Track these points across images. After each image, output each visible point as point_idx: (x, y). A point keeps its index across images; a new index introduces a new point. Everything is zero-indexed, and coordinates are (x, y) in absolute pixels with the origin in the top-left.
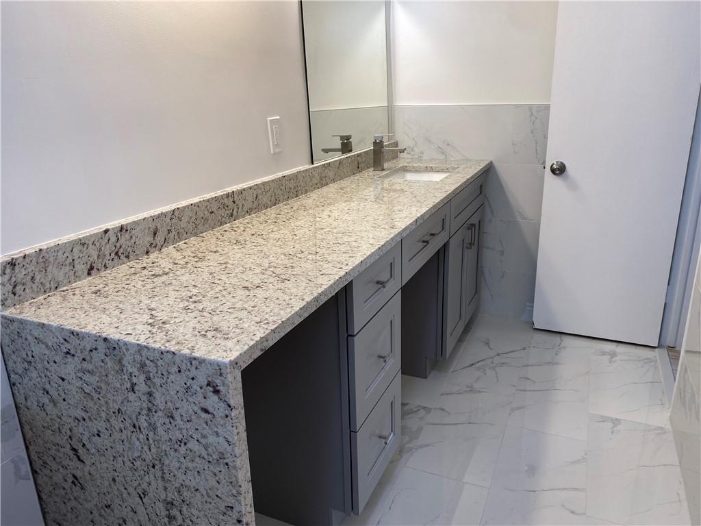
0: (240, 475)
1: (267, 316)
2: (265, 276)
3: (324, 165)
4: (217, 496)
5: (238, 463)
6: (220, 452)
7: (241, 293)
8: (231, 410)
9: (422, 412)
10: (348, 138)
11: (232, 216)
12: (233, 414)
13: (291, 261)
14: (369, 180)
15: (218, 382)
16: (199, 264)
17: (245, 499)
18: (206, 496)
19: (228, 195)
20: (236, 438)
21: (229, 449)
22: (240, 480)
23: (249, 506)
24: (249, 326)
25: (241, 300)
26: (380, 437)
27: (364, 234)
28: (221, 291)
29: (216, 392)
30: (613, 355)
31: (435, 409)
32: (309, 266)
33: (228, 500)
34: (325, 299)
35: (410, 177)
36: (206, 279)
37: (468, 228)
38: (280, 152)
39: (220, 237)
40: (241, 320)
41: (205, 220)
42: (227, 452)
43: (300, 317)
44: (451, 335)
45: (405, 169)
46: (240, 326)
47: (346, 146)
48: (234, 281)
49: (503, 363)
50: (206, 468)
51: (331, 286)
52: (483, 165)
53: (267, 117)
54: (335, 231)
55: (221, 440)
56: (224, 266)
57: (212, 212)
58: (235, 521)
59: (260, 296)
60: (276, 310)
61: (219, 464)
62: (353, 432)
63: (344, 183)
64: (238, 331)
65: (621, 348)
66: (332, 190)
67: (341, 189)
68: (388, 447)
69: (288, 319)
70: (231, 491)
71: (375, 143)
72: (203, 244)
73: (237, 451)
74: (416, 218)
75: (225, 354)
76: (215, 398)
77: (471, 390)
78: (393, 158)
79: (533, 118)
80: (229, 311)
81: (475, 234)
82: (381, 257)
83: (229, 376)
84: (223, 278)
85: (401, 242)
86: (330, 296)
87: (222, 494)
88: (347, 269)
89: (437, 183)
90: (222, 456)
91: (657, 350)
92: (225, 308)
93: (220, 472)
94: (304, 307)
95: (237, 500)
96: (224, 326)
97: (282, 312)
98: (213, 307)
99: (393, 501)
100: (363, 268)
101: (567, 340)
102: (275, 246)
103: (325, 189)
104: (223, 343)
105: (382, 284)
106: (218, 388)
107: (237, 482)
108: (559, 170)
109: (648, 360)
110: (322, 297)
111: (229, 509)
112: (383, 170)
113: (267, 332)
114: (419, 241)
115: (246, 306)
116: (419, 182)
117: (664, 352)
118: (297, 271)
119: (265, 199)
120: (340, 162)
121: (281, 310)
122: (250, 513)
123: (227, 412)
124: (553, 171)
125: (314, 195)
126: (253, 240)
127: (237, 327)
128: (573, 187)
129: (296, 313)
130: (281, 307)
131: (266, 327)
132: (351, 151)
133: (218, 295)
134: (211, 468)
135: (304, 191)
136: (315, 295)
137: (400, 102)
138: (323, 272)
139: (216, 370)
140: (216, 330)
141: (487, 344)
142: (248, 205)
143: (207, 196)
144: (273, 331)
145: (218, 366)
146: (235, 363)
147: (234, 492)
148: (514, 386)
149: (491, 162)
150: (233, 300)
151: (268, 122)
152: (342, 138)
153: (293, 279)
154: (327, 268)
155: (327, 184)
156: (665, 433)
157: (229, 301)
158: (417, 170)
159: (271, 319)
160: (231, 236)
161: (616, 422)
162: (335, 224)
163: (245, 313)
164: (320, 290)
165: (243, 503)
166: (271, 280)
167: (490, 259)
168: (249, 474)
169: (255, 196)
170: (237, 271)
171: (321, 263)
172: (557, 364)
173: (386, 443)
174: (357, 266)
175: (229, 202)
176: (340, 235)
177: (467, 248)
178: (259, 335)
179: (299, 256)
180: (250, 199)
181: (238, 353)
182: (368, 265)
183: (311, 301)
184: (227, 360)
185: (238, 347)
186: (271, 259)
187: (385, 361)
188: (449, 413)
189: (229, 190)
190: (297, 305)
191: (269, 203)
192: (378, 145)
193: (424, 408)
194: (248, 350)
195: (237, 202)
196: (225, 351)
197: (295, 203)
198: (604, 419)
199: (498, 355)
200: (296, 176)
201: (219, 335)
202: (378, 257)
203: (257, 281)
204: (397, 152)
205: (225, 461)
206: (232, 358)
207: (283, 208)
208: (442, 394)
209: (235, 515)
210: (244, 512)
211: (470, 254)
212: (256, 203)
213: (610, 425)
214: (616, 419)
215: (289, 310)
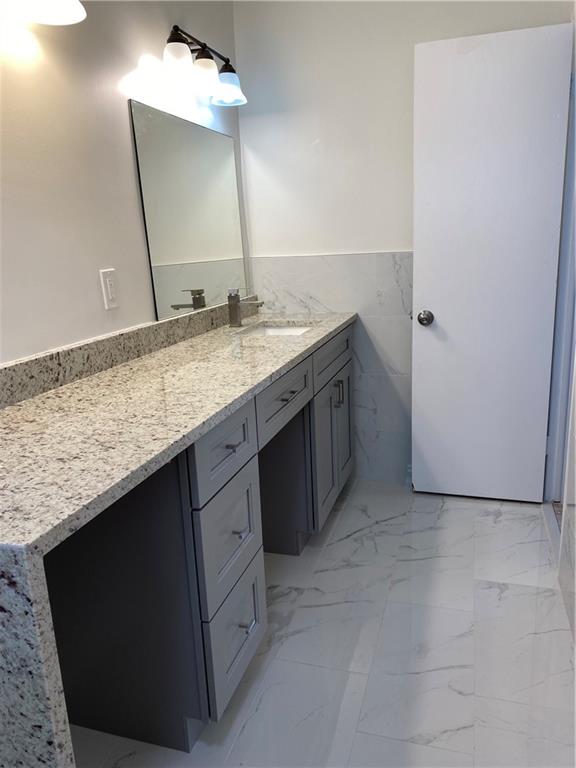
0: (47, 685)
1: (80, 491)
2: (86, 445)
3: (170, 322)
4: (22, 714)
5: (44, 670)
6: (21, 659)
7: (55, 466)
8: (31, 605)
9: (294, 593)
10: (200, 292)
11: (57, 380)
12: (34, 610)
13: (121, 427)
14: (224, 337)
15: (13, 571)
16: (10, 436)
17: (56, 714)
18: (8, 717)
19: (51, 357)
20: (39, 639)
21: (32, 653)
22: (48, 692)
23: (62, 723)
24: (57, 503)
25: (53, 474)
26: (240, 626)
27: (210, 393)
28: (30, 464)
29: (12, 584)
30: (498, 514)
31: (308, 589)
32: (141, 431)
33: (35, 718)
34: (155, 468)
35: (271, 332)
36: (15, 452)
37: (335, 385)
38: (116, 308)
39: (41, 405)
40: (48, 496)
41: (24, 386)
42: (30, 658)
43: (123, 489)
44: (323, 504)
45: (265, 325)
46: (47, 503)
47: (198, 300)
48: (48, 452)
49: (383, 532)
50: (6, 681)
51: (164, 452)
52: (347, 318)
53: (99, 269)
54: (177, 391)
55: (22, 643)
56: (38, 437)
57: (32, 377)
58: (45, 743)
59: (75, 468)
60: (92, 483)
61: (21, 673)
62: (204, 623)
63: (196, 340)
64: (42, 509)
65: (506, 507)
66: (182, 348)
67: (191, 346)
68: (250, 638)
69: (106, 493)
70: (37, 706)
71: (230, 297)
72: (19, 414)
73: (42, 656)
74: (270, 373)
75: (21, 537)
76: (11, 592)
77: (348, 564)
78: (252, 314)
79: (397, 267)
80: (36, 487)
81: (344, 391)
82: (228, 418)
83: (26, 562)
84: (36, 450)
85: (254, 400)
86: (163, 464)
87: (28, 710)
88: (185, 432)
89: (298, 337)
90: (24, 663)
91: (542, 506)
92: (31, 484)
93: (23, 683)
94: (127, 477)
95: (46, 717)
96: (26, 505)
97: (100, 485)
98: (17, 483)
99: (260, 700)
100: (206, 429)
101: (450, 502)
102: (105, 412)
103: (173, 348)
104: (20, 523)
105: (231, 448)
106: (14, 579)
107: (44, 694)
108: (427, 320)
109: (534, 518)
110: (152, 465)
111: (36, 729)
112: (241, 326)
113: (78, 508)
114: (277, 399)
115: (58, 480)
116: (278, 337)
117: (549, 508)
118: (125, 437)
119: (98, 361)
120: (190, 318)
121: (99, 482)
122: (64, 731)
123: (26, 608)
124: (421, 321)
125: (160, 354)
126: (78, 406)
127: (42, 504)
128: (443, 336)
129: (117, 484)
130: (100, 479)
131: (77, 502)
132: (204, 306)
133: (26, 470)
134: (12, 680)
135: (147, 350)
136: (143, 462)
137: (257, 253)
138: (157, 436)
139: (10, 557)
140: (16, 510)
141: (364, 511)
142: (77, 368)
143: (25, 359)
144: (86, 507)
145: (13, 552)
146: (33, 548)
147: (42, 707)
148: (394, 556)
149: (357, 315)
150: (43, 474)
151: (101, 275)
152: (193, 292)
153: (119, 446)
154: (161, 432)
155: (176, 342)
156: (554, 594)
157: (38, 476)
158: (278, 326)
159: (84, 494)
160: (55, 403)
161: (503, 587)
162: (178, 384)
163: (55, 488)
164: (150, 457)
165: (52, 720)
166: (93, 449)
167: (363, 418)
168: (60, 683)
169: (86, 358)
170: (54, 441)
171: (156, 427)
172: (439, 528)
173: (247, 633)
174: (197, 428)
175: (53, 365)
176: (182, 396)
177: (336, 406)
178: (68, 512)
179: (131, 420)
180: (79, 360)
181: (38, 535)
182: (213, 426)
183: (137, 470)
184: (23, 544)
185: (39, 528)
186: (97, 426)
187: (241, 537)
188: (323, 593)
189: (54, 351)
190: (119, 476)
191: (104, 365)
192: (234, 299)
193: (296, 589)
194: (51, 530)
195: (63, 365)
196: (23, 533)
197: (135, 364)
198: (491, 585)
199: (377, 523)
200: (137, 333)
201: (18, 516)
202: (224, 418)
203: (77, 451)
204: (255, 306)
205: (28, 669)
206: (30, 542)
207: (121, 370)
208: (316, 572)
209: (44, 736)
210: (55, 731)
211: (340, 414)
212: (87, 365)
213: (498, 591)
214: (503, 584)
215: (108, 482)
